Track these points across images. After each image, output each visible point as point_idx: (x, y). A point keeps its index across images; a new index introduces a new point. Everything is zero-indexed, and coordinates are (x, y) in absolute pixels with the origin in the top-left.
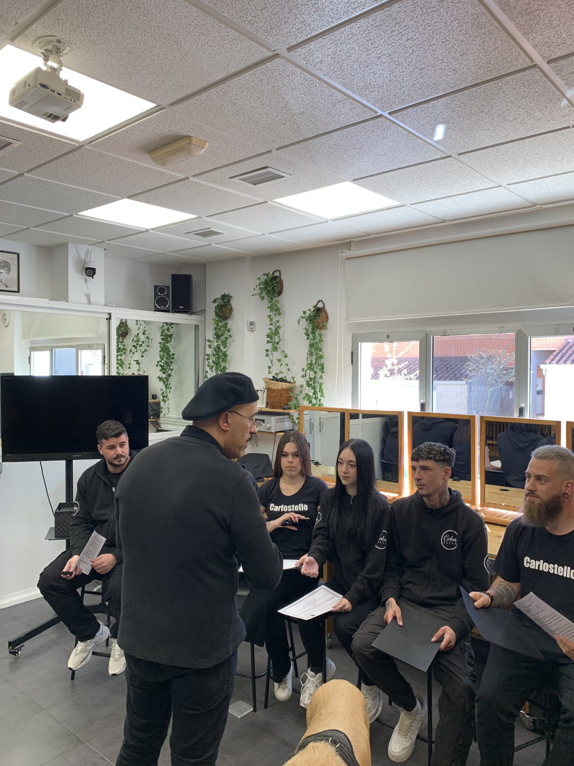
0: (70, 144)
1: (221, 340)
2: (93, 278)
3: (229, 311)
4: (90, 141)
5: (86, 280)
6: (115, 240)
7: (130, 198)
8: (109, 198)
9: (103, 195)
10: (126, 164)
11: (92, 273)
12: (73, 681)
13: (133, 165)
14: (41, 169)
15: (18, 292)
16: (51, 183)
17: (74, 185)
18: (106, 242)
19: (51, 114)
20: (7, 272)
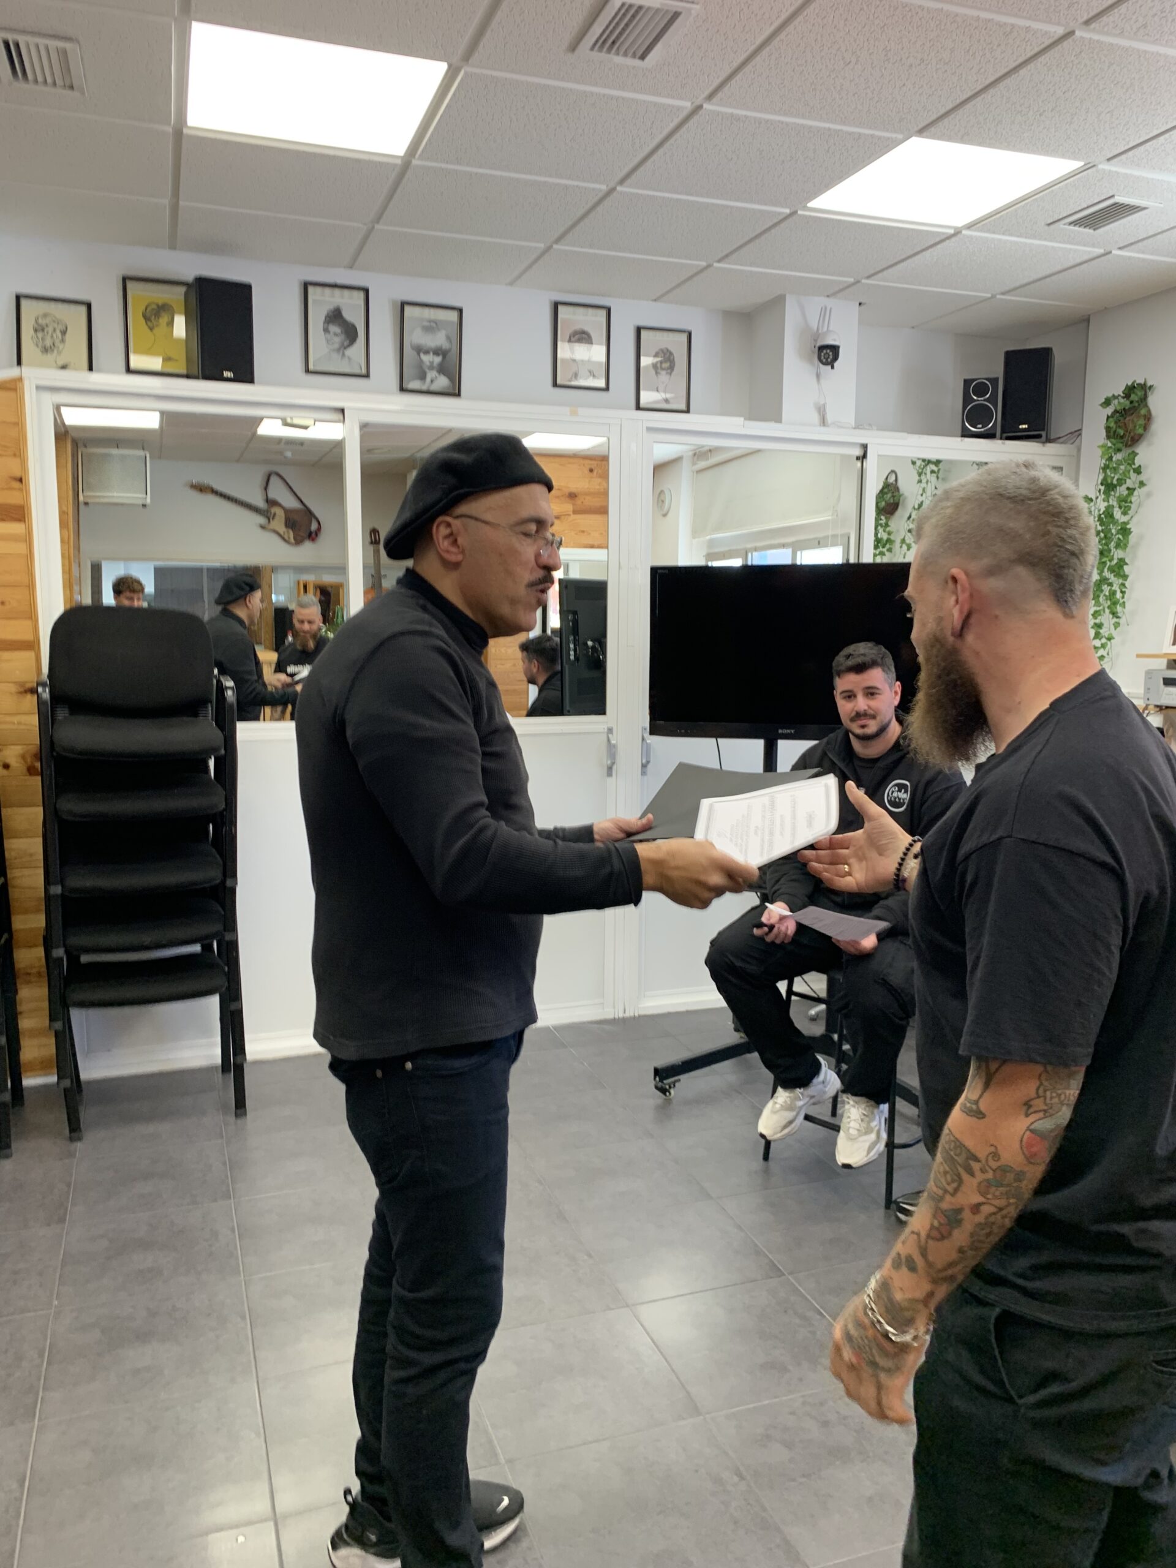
1: (1117, 494)
2: (832, 367)
3: (1142, 422)
5: (818, 376)
6: (885, 273)
7: (925, 134)
8: (876, 144)
9: (865, 134)
10: (923, 20)
11: (831, 357)
12: (765, 1163)
13: (939, 18)
14: (736, 81)
15: (688, 411)
16: (755, 122)
17: (803, 117)
18: (863, 281)
20: (669, 371)
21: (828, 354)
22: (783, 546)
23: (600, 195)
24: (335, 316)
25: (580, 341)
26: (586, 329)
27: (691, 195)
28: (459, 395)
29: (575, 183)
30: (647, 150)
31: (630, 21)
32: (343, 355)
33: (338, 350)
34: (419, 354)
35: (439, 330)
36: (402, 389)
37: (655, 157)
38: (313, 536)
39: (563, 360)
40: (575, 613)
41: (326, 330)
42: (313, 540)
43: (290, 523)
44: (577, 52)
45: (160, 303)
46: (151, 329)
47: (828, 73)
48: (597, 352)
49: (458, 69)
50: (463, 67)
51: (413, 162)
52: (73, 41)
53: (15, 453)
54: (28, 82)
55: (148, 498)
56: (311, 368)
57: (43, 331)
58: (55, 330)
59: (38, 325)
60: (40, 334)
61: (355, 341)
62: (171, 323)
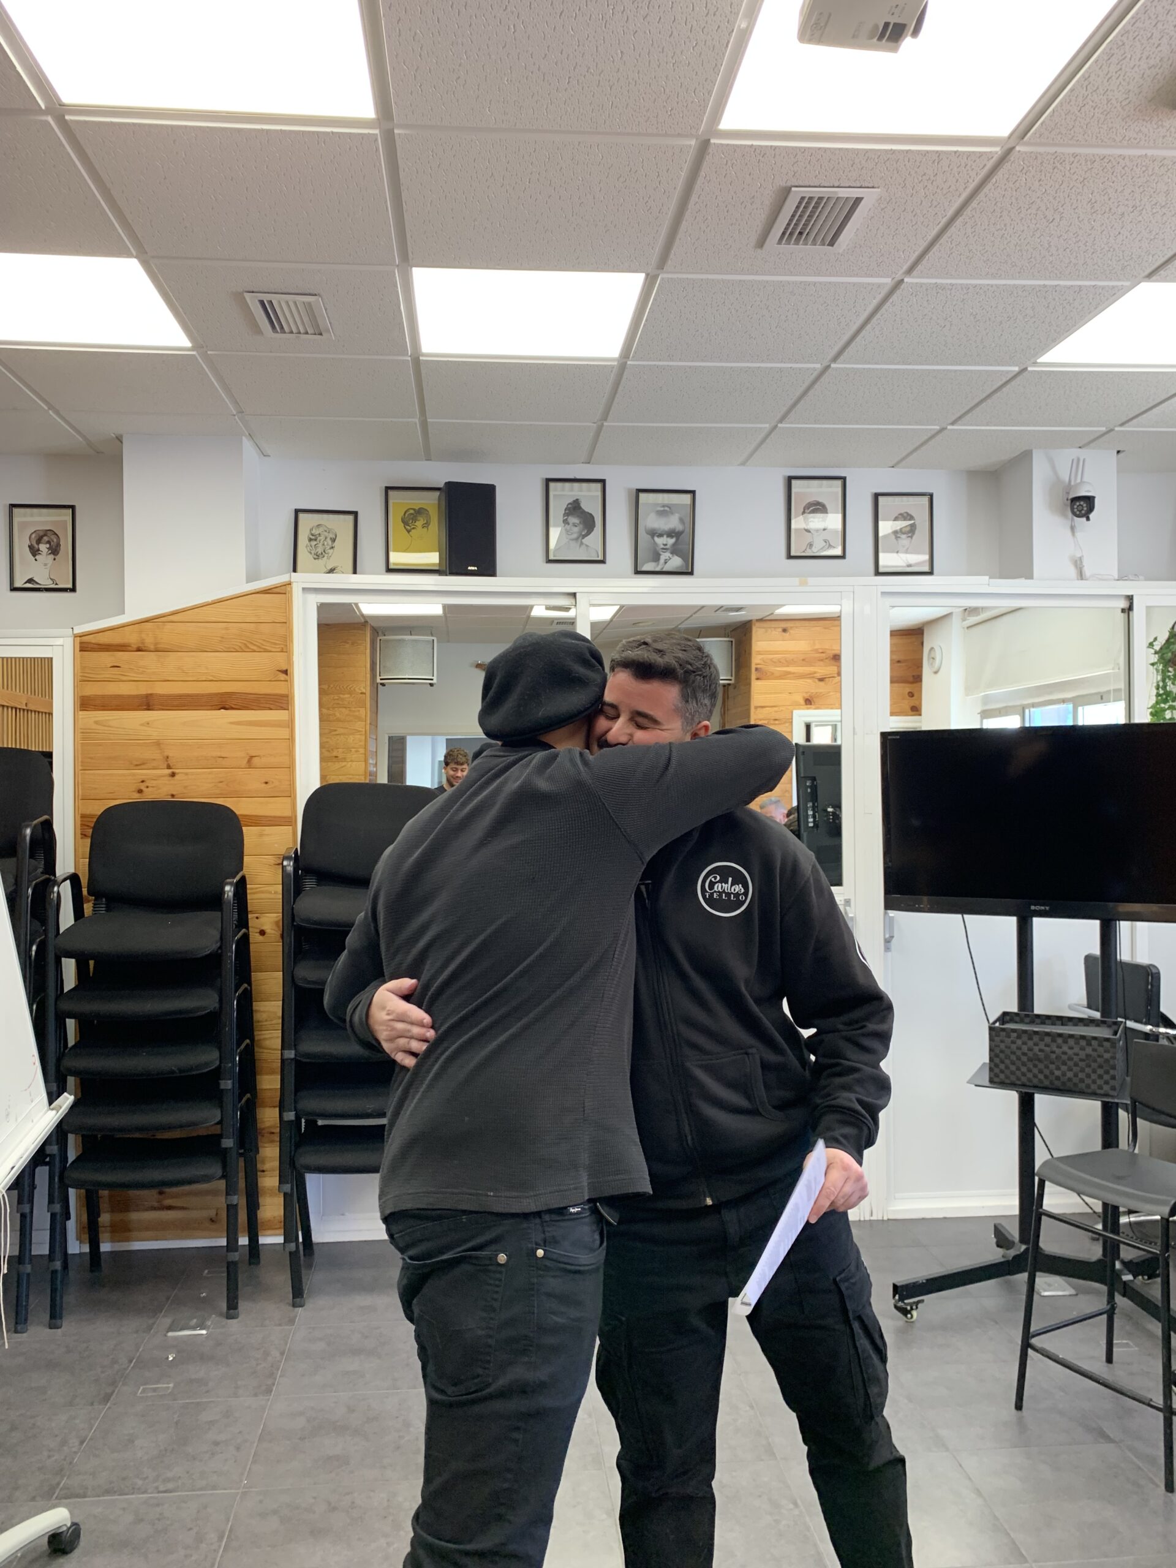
0: (981, 154)
2: (1088, 519)
4: (1023, 131)
5: (1073, 528)
6: (1139, 418)
7: (1154, 278)
8: (1100, 294)
9: (1085, 286)
10: (1126, 168)
11: (1085, 509)
12: (1020, 1412)
13: (1144, 164)
14: (934, 253)
15: (931, 573)
16: (962, 289)
17: (1013, 278)
18: (1116, 429)
19: (887, 25)
20: (910, 535)
21: (1082, 506)
22: (1064, 701)
23: (815, 374)
24: (574, 508)
25: (813, 512)
26: (820, 501)
27: (910, 364)
28: (691, 573)
29: (789, 365)
30: (854, 328)
31: (813, 212)
32: (582, 543)
33: (577, 539)
34: (653, 537)
35: (672, 513)
36: (638, 572)
37: (864, 332)
39: (796, 530)
40: (814, 779)
41: (565, 522)
44: (765, 246)
45: (416, 508)
46: (409, 531)
47: (1031, 233)
48: (833, 521)
49: (655, 277)
50: (659, 275)
51: (629, 363)
52: (316, 295)
53: (282, 649)
54: (285, 333)
55: (435, 678)
56: (551, 557)
57: (316, 540)
58: (326, 538)
59: (313, 535)
60: (314, 543)
61: (593, 530)
62: (426, 525)
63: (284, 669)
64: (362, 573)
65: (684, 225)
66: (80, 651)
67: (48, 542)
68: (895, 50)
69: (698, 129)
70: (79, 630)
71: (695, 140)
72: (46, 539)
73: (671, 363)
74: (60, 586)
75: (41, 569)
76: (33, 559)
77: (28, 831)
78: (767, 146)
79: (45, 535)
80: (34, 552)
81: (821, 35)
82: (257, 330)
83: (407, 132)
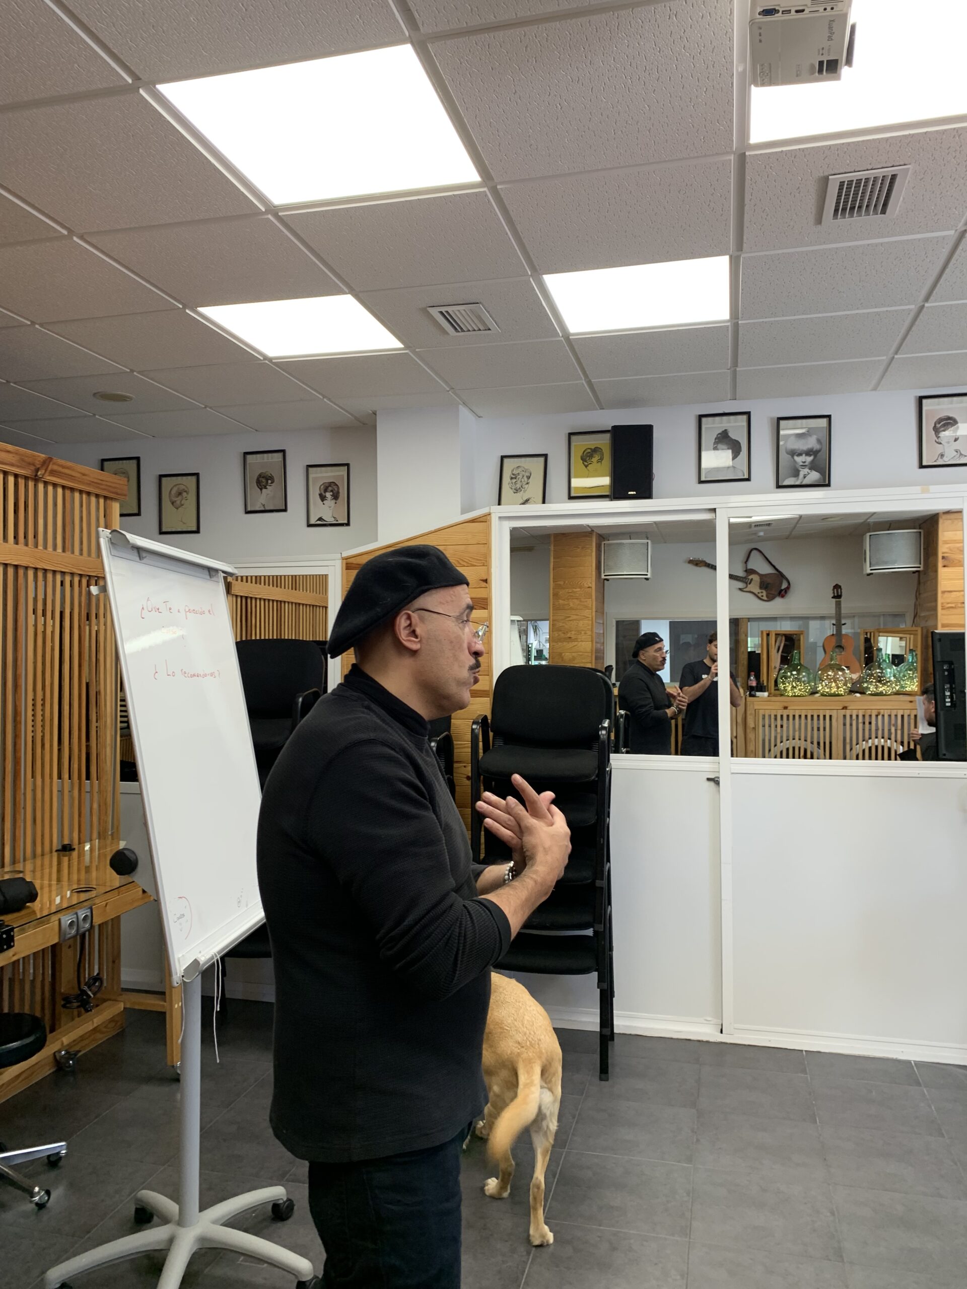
19: (821, 63)
23: (913, 313)
24: (723, 436)
25: (944, 426)
26: (951, 415)
29: (884, 309)
30: (935, 273)
31: (857, 191)
34: (793, 457)
35: (810, 436)
36: (779, 486)
38: (782, 593)
40: (951, 663)
41: (716, 448)
42: (783, 596)
43: (764, 585)
44: (822, 222)
45: (593, 448)
46: (586, 466)
49: (738, 258)
50: (740, 255)
51: (740, 322)
52: (478, 303)
53: (484, 563)
54: (464, 331)
55: (649, 574)
56: (703, 479)
57: (515, 478)
58: (523, 476)
59: (513, 475)
60: (514, 481)
61: (739, 454)
62: (601, 460)
63: (485, 578)
64: (550, 503)
65: (747, 217)
66: (346, 569)
67: (332, 491)
68: (838, 78)
69: (732, 148)
70: (345, 554)
71: (733, 155)
72: (330, 489)
73: (777, 319)
74: (340, 522)
75: (326, 510)
76: (322, 503)
77: (300, 699)
78: (796, 150)
79: (330, 486)
80: (323, 498)
81: (771, 80)
82: (444, 332)
83: (506, 186)
